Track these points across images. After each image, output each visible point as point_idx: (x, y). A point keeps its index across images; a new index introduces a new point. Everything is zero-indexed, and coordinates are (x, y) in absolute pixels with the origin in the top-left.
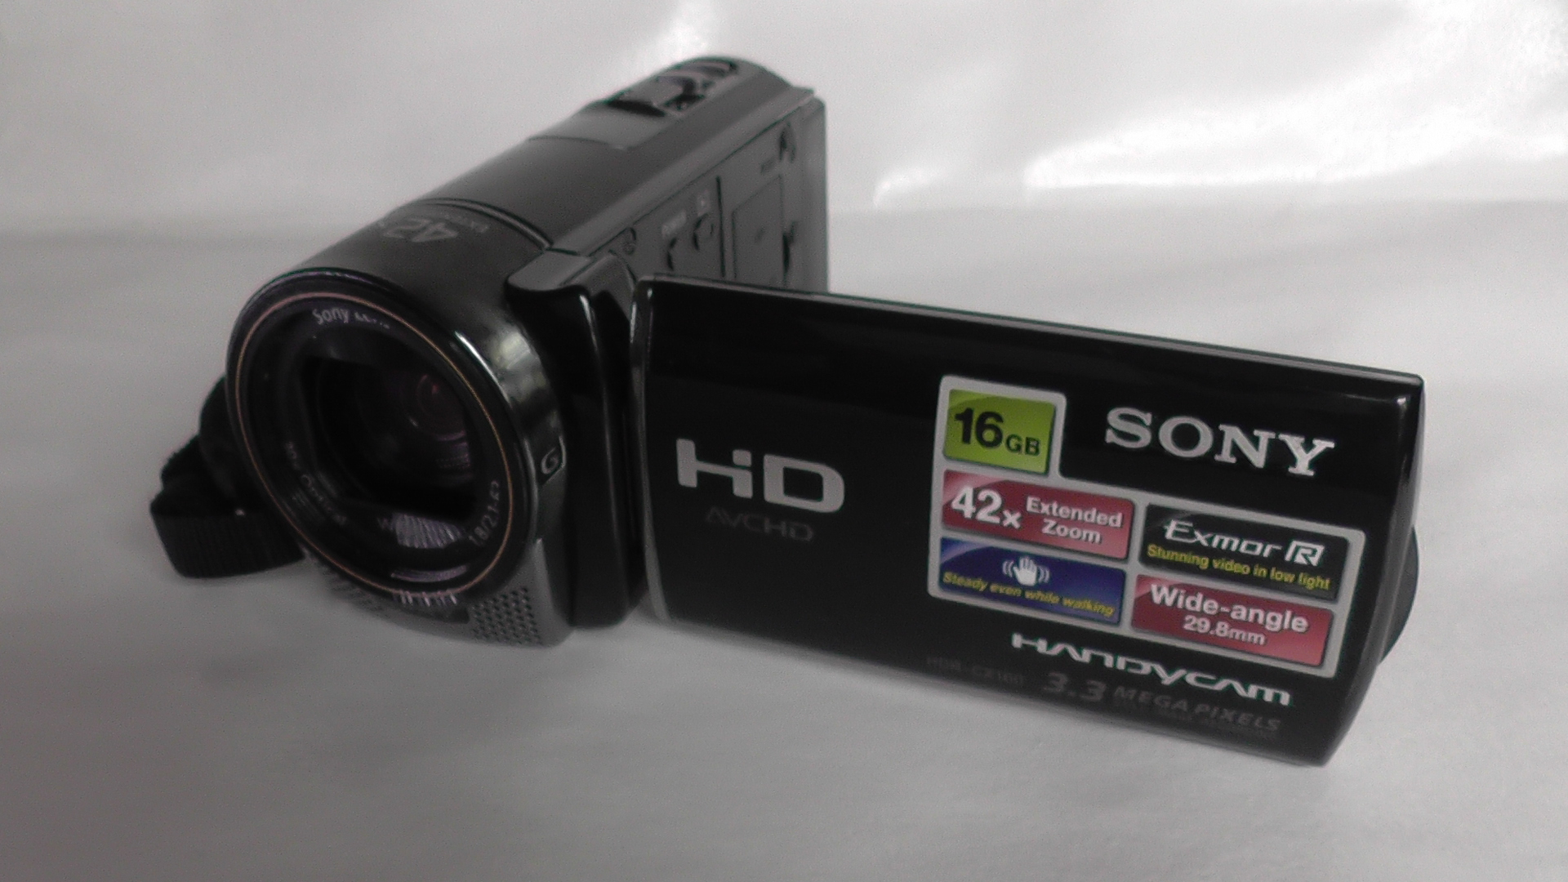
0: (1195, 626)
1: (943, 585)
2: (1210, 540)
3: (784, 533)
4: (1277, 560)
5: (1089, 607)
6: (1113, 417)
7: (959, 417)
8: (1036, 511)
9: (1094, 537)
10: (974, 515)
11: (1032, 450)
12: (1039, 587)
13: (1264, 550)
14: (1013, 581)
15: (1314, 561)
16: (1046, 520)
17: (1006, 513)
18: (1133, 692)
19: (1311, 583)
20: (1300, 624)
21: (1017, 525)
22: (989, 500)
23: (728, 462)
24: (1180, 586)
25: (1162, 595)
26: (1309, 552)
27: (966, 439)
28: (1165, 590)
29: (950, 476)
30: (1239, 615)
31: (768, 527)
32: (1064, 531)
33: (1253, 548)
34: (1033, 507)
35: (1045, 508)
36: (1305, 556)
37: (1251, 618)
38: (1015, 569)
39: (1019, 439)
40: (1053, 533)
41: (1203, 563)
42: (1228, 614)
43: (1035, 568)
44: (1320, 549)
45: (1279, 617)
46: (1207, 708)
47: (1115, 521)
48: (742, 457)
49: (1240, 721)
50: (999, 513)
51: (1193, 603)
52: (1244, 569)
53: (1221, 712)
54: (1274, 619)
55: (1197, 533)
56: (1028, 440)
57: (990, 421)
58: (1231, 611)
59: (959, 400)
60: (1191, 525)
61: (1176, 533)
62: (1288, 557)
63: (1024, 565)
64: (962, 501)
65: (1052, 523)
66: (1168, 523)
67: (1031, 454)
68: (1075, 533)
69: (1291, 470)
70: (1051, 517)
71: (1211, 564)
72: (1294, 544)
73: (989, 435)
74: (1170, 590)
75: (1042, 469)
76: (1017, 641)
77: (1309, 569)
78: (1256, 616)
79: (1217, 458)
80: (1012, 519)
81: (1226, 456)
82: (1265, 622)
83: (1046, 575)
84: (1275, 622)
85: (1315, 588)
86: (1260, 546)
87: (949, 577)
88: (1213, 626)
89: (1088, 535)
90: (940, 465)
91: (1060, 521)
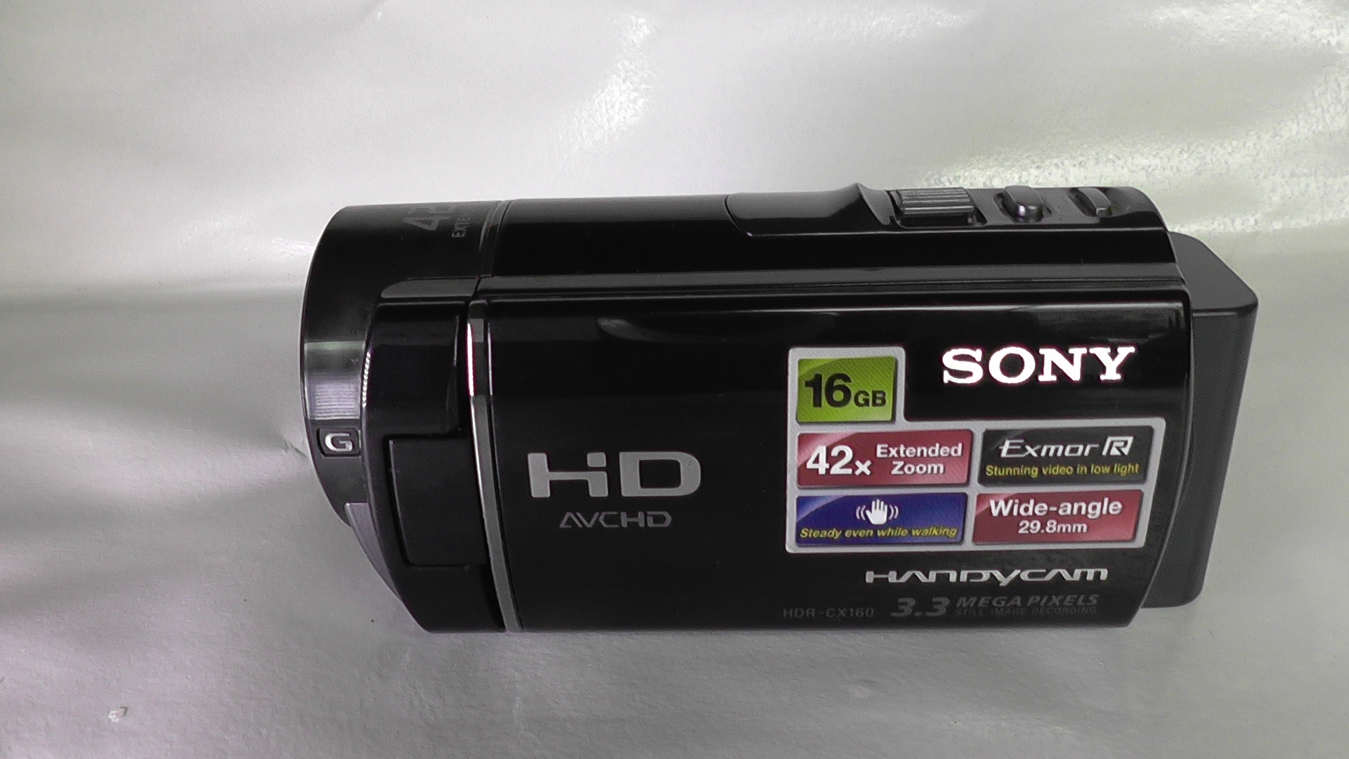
0: (1029, 528)
1: (799, 540)
2: (1039, 452)
3: (642, 525)
4: (1096, 457)
5: (935, 532)
6: (948, 359)
7: (808, 384)
8: (885, 456)
9: (939, 468)
10: (828, 471)
11: (878, 401)
12: (890, 523)
13: (1084, 450)
14: (867, 523)
15: (1126, 451)
16: (894, 463)
17: (858, 463)
18: (973, 600)
19: (1122, 470)
20: (1116, 507)
21: (868, 472)
22: (842, 454)
23: (584, 467)
24: (1013, 497)
25: (999, 508)
26: (1122, 444)
27: (817, 403)
28: (1002, 503)
29: (804, 440)
30: (1065, 511)
31: (625, 520)
32: (911, 469)
33: (1074, 450)
34: (882, 453)
35: (893, 452)
36: (1118, 448)
37: (1075, 512)
38: (868, 512)
39: (867, 394)
40: (901, 473)
41: (1034, 472)
42: (1057, 512)
43: (886, 507)
44: (1130, 440)
45: (1099, 505)
46: (1038, 598)
47: (956, 451)
48: (597, 459)
49: (1066, 603)
50: (851, 465)
51: (1026, 510)
52: (1068, 470)
53: (1050, 599)
54: (1094, 508)
55: (1028, 448)
56: (874, 393)
57: (839, 382)
58: (1059, 508)
59: (806, 369)
60: (1021, 441)
61: (1010, 451)
62: (1104, 453)
63: (876, 508)
64: (817, 461)
65: (900, 464)
66: (1003, 444)
67: (878, 405)
68: (921, 469)
69: (1103, 377)
70: (899, 459)
71: (1040, 472)
72: (1109, 440)
73: (838, 396)
74: (1006, 503)
75: (889, 418)
76: (870, 577)
77: (1122, 459)
78: (1080, 509)
79: (1041, 378)
80: (863, 468)
81: (1047, 376)
82: (1087, 512)
83: (896, 511)
84: (1094, 510)
85: (1127, 474)
86: (1081, 448)
87: (805, 533)
88: (1043, 526)
89: (932, 469)
90: (794, 431)
91: (907, 460)
